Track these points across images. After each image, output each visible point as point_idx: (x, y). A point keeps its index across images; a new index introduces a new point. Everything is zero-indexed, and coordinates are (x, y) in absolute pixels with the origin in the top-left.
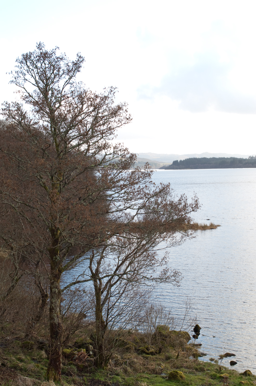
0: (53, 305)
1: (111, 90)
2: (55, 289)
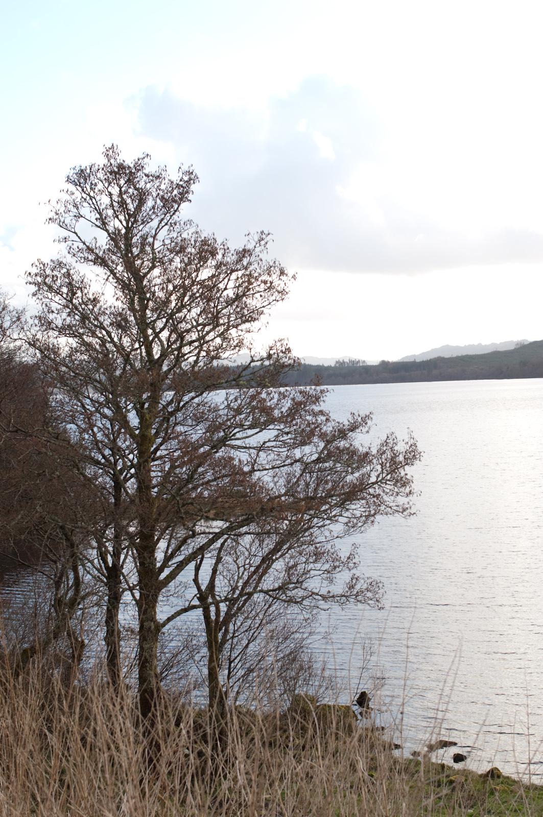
0: (146, 654)
1: (262, 238)
2: (149, 622)
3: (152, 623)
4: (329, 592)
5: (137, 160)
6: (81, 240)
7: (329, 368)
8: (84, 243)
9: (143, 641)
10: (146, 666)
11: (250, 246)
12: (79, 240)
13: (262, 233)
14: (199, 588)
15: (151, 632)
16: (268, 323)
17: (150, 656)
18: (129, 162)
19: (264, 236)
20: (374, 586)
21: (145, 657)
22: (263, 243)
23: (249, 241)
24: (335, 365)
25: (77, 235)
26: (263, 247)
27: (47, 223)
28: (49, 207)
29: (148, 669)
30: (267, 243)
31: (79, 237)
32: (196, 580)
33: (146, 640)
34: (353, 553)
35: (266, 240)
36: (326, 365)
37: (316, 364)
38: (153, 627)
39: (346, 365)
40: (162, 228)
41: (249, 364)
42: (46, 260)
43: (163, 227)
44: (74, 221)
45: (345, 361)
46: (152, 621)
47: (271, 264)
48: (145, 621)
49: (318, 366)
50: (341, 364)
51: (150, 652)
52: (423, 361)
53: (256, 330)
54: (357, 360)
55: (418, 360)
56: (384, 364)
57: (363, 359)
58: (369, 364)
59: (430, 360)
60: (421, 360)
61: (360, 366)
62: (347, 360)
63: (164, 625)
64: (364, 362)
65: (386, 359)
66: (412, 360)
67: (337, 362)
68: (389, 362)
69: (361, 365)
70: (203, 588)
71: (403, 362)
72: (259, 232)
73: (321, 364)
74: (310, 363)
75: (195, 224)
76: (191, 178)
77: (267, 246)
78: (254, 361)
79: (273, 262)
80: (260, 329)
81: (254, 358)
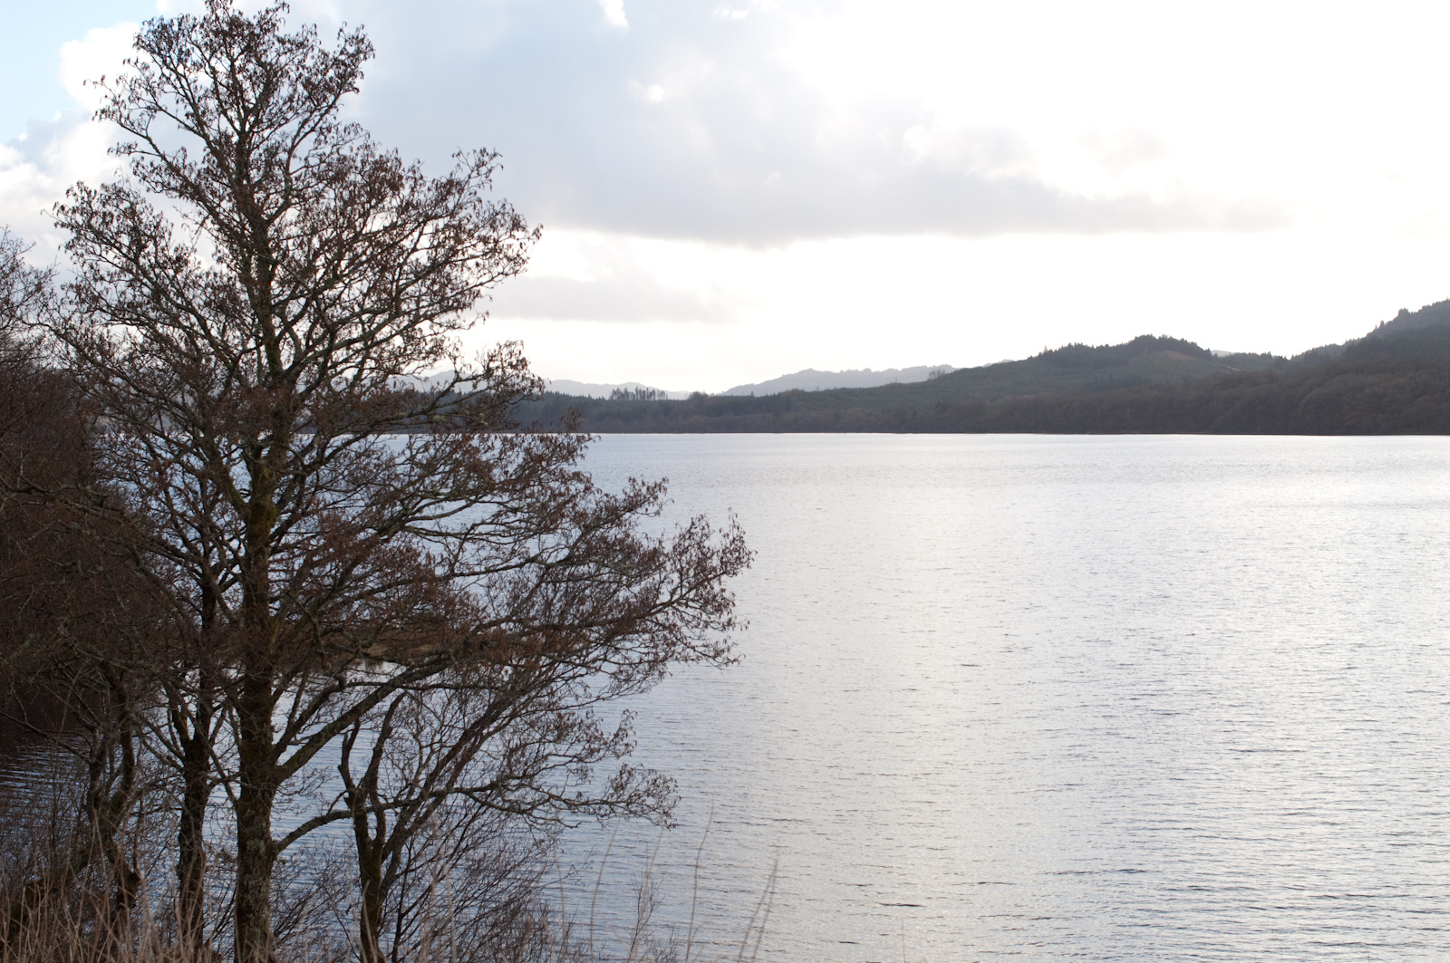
1: (483, 162)
2: (257, 840)
3: (262, 843)
4: (580, 795)
5: (263, 13)
6: (157, 151)
7: (600, 402)
8: (163, 158)
9: (245, 873)
10: (249, 919)
11: (461, 176)
12: (154, 151)
13: (483, 152)
14: (348, 782)
15: (260, 858)
16: (487, 313)
17: (257, 901)
18: (250, 15)
19: (486, 158)
20: (659, 786)
21: (248, 903)
22: (483, 170)
23: (459, 165)
24: (611, 397)
25: (151, 143)
26: (483, 178)
27: (97, 118)
28: (102, 90)
29: (252, 924)
30: (490, 171)
31: (154, 147)
32: (343, 769)
33: (250, 873)
34: (623, 727)
35: (489, 166)
36: (595, 396)
37: (577, 394)
38: (263, 849)
39: (631, 399)
40: (304, 136)
41: (452, 385)
42: (94, 185)
43: (307, 134)
44: (146, 118)
45: (629, 390)
46: (261, 838)
47: (498, 208)
48: (248, 838)
49: (581, 398)
50: (622, 395)
51: (257, 893)
52: (767, 397)
53: (466, 325)
54: (650, 390)
55: (758, 395)
56: (698, 399)
57: (661, 389)
58: (671, 397)
59: (780, 394)
60: (764, 394)
61: (654, 401)
62: (632, 390)
63: (283, 845)
65: (701, 390)
66: (747, 393)
67: (614, 393)
68: (706, 396)
69: (657, 398)
70: (356, 782)
71: (732, 397)
72: (478, 151)
73: (586, 395)
74: (566, 393)
75: (364, 133)
76: (359, 48)
77: (492, 176)
78: (461, 380)
79: (501, 205)
80: (473, 323)
81: (461, 375)
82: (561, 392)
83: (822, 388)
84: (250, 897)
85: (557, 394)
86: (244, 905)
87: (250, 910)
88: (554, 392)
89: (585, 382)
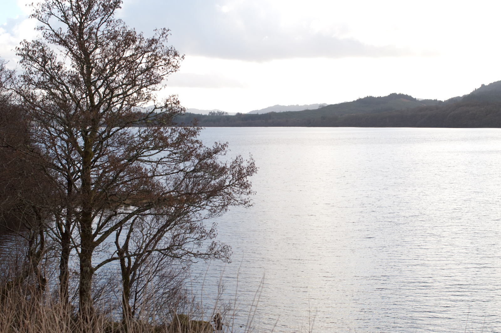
1: (164, 32)
3: (89, 268)
4: (198, 252)
6: (51, 29)
7: (205, 116)
8: (53, 31)
9: (82, 279)
10: (84, 295)
11: (157, 37)
13: (164, 29)
14: (118, 247)
15: (88, 273)
16: (166, 85)
17: (87, 288)
19: (165, 31)
20: (225, 249)
21: (84, 289)
22: (164, 35)
23: (156, 34)
24: (209, 114)
25: (49, 26)
26: (164, 38)
27: (31, 17)
29: (85, 296)
30: (167, 36)
31: (50, 27)
32: (116, 243)
33: (84, 278)
34: (213, 228)
35: (166, 34)
36: (203, 114)
37: (197, 114)
38: (89, 270)
39: (216, 115)
40: (102, 24)
41: (154, 110)
42: (29, 41)
43: (103, 23)
44: (47, 17)
45: (215, 112)
46: (88, 267)
47: (169, 49)
48: (84, 266)
49: (198, 115)
50: (213, 114)
51: (87, 285)
52: (263, 114)
53: (158, 89)
54: (222, 112)
55: (259, 114)
56: (239, 115)
57: (226, 112)
58: (229, 114)
59: (267, 113)
60: (262, 113)
61: (224, 116)
62: (216, 112)
63: (96, 269)
64: (227, 113)
65: (240, 112)
66: (256, 113)
68: (242, 114)
69: (225, 115)
70: (121, 247)
71: (250, 114)
72: (163, 29)
73: (200, 114)
74: (193, 113)
75: (123, 22)
77: (167, 37)
78: (157, 108)
79: (170, 47)
80: (161, 89)
81: (157, 106)
82: (192, 113)
83: (282, 111)
84: (84, 287)
85: (190, 113)
86: (82, 290)
87: (84, 291)
88: (189, 112)
89: (200, 109)
